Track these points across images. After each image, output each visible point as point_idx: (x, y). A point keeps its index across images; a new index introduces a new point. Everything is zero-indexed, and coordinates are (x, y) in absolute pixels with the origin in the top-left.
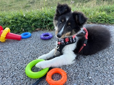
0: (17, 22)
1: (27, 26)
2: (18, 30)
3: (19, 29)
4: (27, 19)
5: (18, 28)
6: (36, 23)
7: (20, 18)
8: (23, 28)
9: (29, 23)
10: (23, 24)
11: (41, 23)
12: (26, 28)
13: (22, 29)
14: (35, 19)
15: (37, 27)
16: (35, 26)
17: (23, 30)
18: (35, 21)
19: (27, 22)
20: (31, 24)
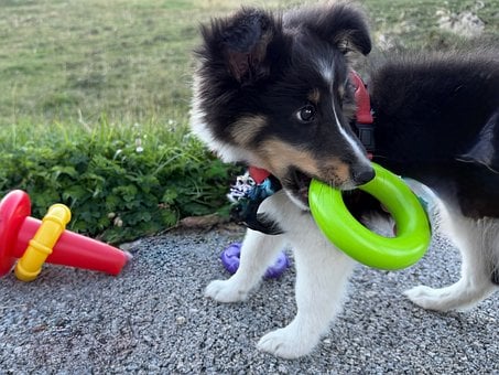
0: (86, 180)
1: (137, 204)
2: (87, 220)
3: (97, 215)
4: (133, 169)
5: (91, 210)
6: (182, 191)
7: (100, 160)
8: (117, 210)
9: (147, 189)
10: (115, 190)
11: (205, 190)
12: (134, 211)
13: (112, 215)
14: (173, 167)
15: (186, 208)
16: (175, 206)
17: (119, 222)
18: (173, 177)
19: (135, 183)
20: (157, 193)
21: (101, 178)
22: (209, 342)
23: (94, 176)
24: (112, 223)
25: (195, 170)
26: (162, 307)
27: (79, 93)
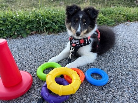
0: (6, 24)
1: (20, 29)
2: (8, 34)
3: (10, 32)
4: (18, 21)
5: (8, 31)
6: (31, 25)
7: (9, 19)
8: (15, 31)
9: (22, 26)
10: (14, 26)
11: (36, 25)
12: (19, 31)
13: (14, 32)
14: (28, 20)
15: (32, 29)
16: (29, 29)
17: (16, 34)
18: (29, 22)
19: (19, 24)
20: (25, 26)
21: (10, 23)
22: (37, 56)
23: (8, 23)
24: (14, 34)
25: (33, 21)
26: (26, 51)
27: (8, 4)
